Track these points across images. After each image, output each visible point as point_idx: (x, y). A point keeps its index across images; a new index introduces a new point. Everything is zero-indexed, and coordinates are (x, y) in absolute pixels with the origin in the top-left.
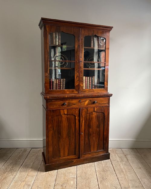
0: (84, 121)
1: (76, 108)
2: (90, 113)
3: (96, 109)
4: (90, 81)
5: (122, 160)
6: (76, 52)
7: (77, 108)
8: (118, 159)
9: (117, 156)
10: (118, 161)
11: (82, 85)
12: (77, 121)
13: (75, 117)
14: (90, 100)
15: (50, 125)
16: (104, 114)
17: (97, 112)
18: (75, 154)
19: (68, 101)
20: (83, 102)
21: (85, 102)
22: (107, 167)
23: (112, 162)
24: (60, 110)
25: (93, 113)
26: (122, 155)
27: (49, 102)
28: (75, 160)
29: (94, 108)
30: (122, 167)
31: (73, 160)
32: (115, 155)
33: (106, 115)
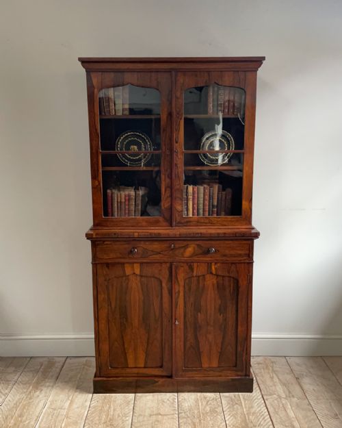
0: (182, 294)
1: (161, 263)
2: (199, 277)
3: (213, 267)
4: (207, 197)
5: (290, 392)
6: (164, 130)
7: (166, 263)
8: (280, 389)
9: (276, 379)
10: (280, 397)
11: (179, 208)
12: (165, 292)
13: (161, 282)
14: (198, 245)
15: (103, 296)
16: (238, 281)
17: (217, 276)
18: (161, 367)
19: (142, 245)
20: (180, 248)
21: (186, 249)
22: (254, 413)
23: (265, 398)
24: (123, 264)
25: (208, 277)
26: (289, 377)
27: (98, 245)
28: (161, 381)
29: (209, 264)
30: (292, 414)
31: (156, 379)
32: (272, 378)
33: (243, 283)
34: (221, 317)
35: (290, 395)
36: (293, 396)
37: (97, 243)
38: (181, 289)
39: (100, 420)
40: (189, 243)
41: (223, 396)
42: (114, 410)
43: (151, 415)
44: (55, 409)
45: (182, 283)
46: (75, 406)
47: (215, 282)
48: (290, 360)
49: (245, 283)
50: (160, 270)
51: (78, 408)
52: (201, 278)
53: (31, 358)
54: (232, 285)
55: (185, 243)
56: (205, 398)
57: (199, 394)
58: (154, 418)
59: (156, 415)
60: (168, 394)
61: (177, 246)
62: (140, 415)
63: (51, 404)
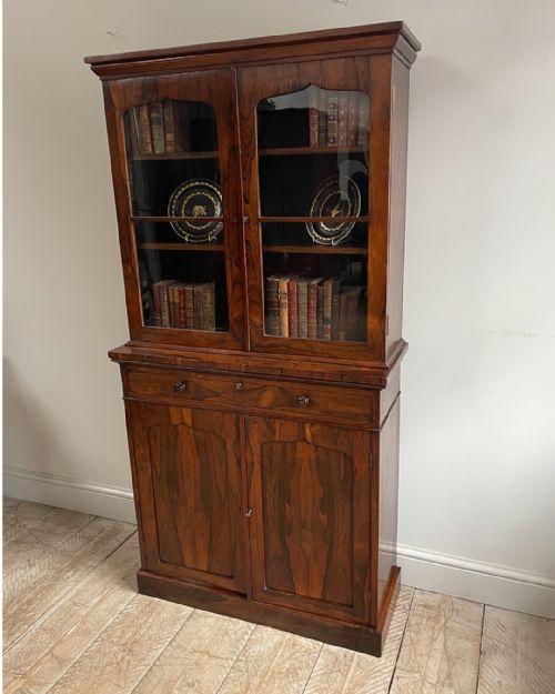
0: (257, 467)
1: (224, 412)
2: (285, 443)
3: (308, 431)
4: (314, 303)
7: (230, 412)
8: (434, 666)
11: (257, 319)
12: (232, 461)
13: (224, 443)
14: (281, 389)
15: (142, 451)
16: (352, 461)
17: (316, 447)
18: (232, 577)
19: (193, 378)
20: (251, 390)
21: (261, 393)
23: (396, 674)
24: (167, 406)
25: (300, 445)
26: (467, 647)
27: (130, 370)
28: (231, 599)
29: (301, 425)
31: (224, 596)
33: (362, 467)
34: (324, 518)
35: (446, 681)
37: (129, 367)
38: (256, 459)
39: (121, 637)
40: (267, 383)
42: (149, 628)
43: (194, 651)
44: (75, 604)
45: (257, 450)
46: (104, 606)
47: (313, 457)
49: (365, 466)
50: (222, 424)
51: (105, 610)
52: (289, 445)
53: (97, 517)
54: (342, 466)
55: (262, 383)
56: (294, 645)
57: (288, 635)
59: (202, 652)
60: (242, 623)
61: (247, 386)
62: (180, 646)
63: (76, 595)
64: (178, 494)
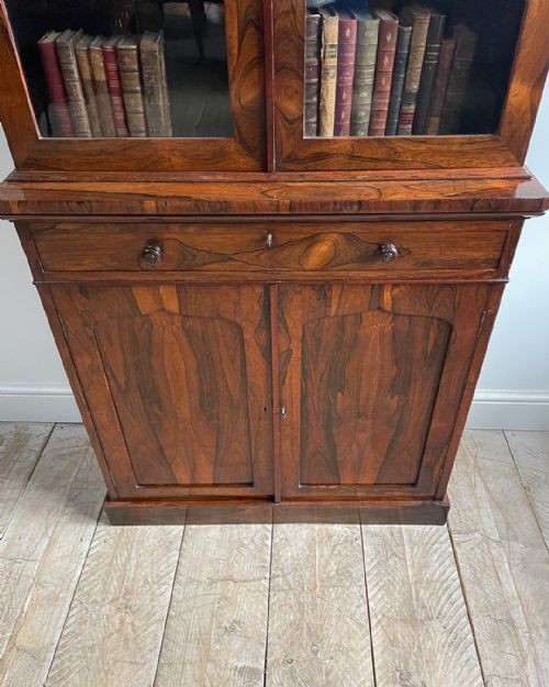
0: (296, 354)
1: (238, 285)
2: (344, 316)
4: (388, 62)
5: (509, 526)
7: (252, 284)
8: (488, 520)
9: (481, 491)
10: (486, 538)
11: (291, 107)
12: (254, 354)
13: (241, 330)
14: (345, 235)
15: (88, 361)
16: (451, 328)
17: (395, 315)
19: (174, 234)
20: (291, 243)
22: (429, 582)
23: (455, 540)
24: (127, 286)
25: (369, 317)
26: (509, 485)
27: (39, 232)
29: (377, 288)
30: (510, 588)
32: (473, 486)
33: (463, 334)
34: (393, 402)
35: (509, 534)
36: (516, 538)
38: (295, 344)
39: (105, 591)
40: (321, 229)
41: (368, 531)
42: (137, 566)
43: (212, 582)
44: (14, 561)
45: (297, 332)
46: (57, 553)
47: (388, 330)
48: (515, 441)
49: (470, 331)
50: (237, 303)
51: (62, 558)
54: (432, 334)
55: (310, 230)
56: (330, 537)
58: (218, 588)
59: (223, 580)
60: (253, 526)
61: (283, 239)
62: (191, 580)
63: (8, 546)
64: (161, 408)
